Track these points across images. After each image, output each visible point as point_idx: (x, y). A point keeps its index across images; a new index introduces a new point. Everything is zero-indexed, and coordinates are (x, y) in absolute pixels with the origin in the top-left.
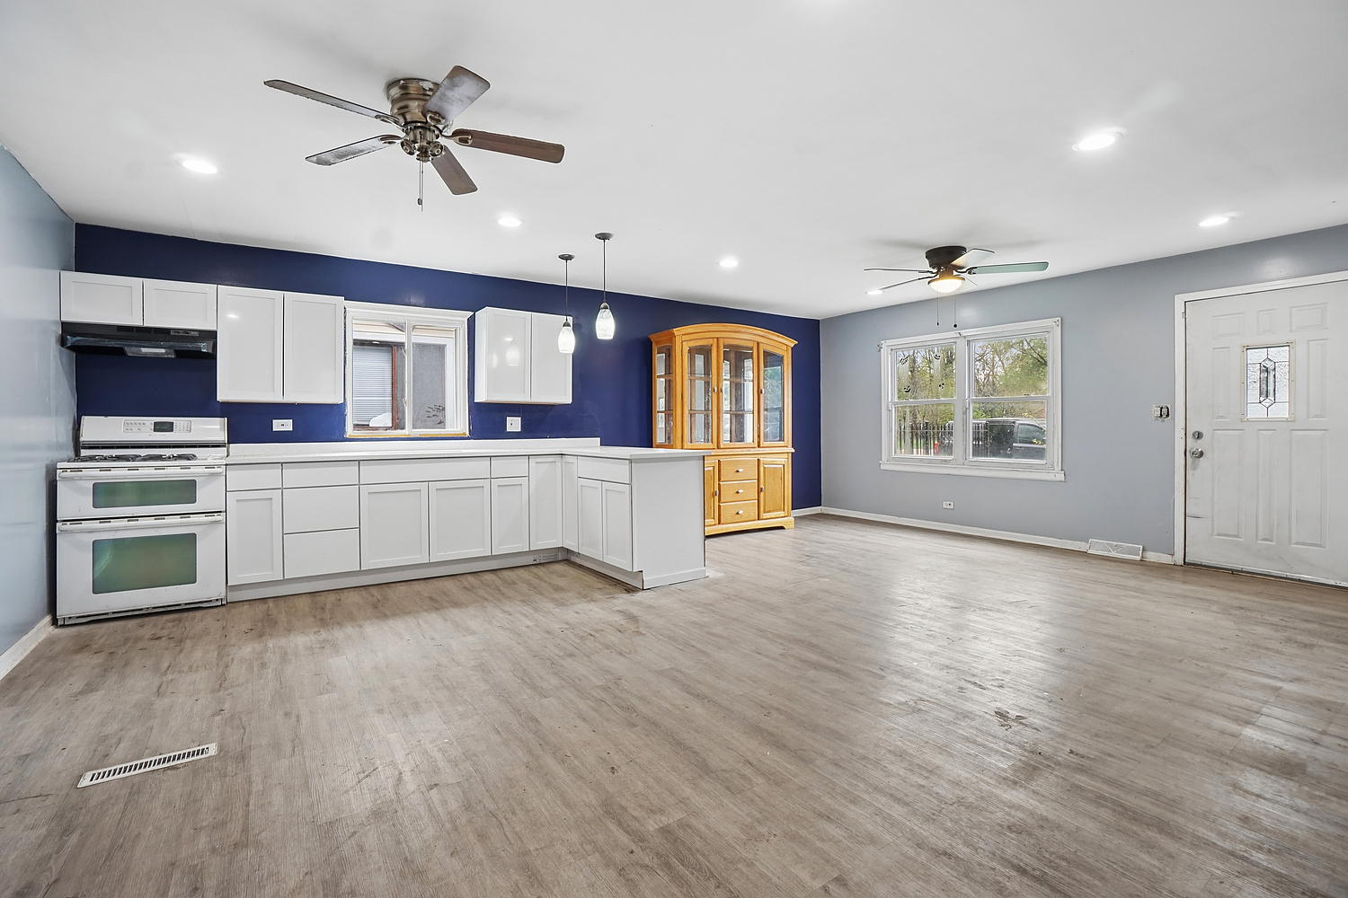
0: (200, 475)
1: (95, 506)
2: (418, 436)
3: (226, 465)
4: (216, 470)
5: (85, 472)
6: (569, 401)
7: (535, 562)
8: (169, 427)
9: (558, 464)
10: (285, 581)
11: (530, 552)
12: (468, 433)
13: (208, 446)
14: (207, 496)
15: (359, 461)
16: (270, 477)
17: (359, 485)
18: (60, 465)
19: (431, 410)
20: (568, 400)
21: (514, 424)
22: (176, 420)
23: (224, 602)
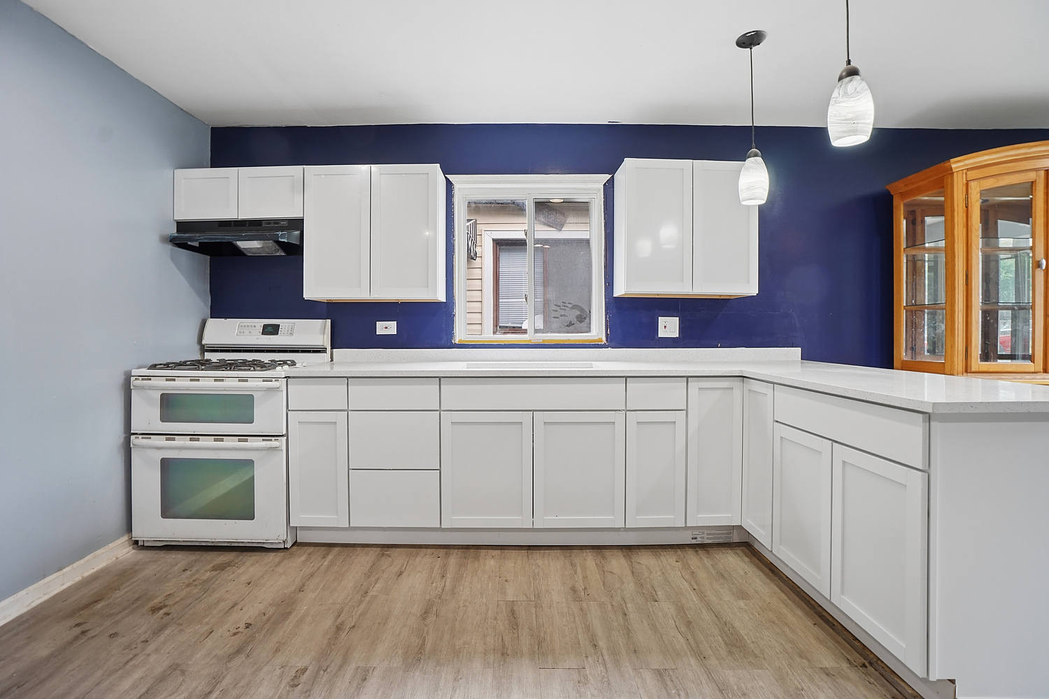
0: (258, 390)
1: (163, 420)
2: (540, 342)
3: (286, 377)
4: (274, 384)
5: (154, 382)
6: (754, 290)
7: (694, 542)
8: (274, 330)
9: (737, 393)
10: (350, 528)
11: (686, 528)
12: (604, 339)
13: (309, 352)
14: (266, 416)
15: (440, 378)
16: (333, 394)
17: (440, 411)
18: (135, 372)
19: (558, 309)
20: (752, 289)
21: (669, 326)
22: (284, 323)
23: (288, 545)
